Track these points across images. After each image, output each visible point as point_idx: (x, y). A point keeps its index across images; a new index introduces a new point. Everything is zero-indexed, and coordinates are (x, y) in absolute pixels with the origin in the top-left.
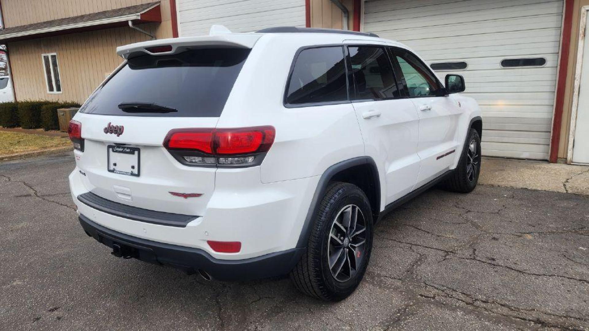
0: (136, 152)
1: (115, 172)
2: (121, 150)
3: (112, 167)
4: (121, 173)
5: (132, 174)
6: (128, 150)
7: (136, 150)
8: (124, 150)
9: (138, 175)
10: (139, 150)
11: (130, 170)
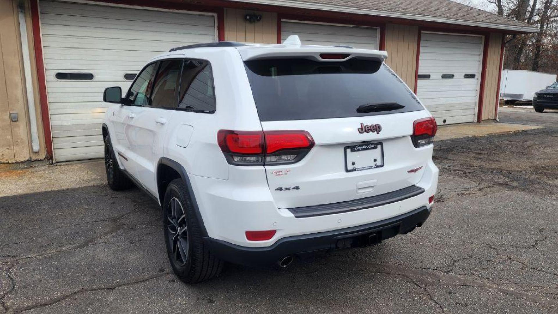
0: (379, 147)
1: (357, 170)
2: (364, 147)
3: (350, 167)
4: (363, 169)
5: (377, 167)
6: (373, 146)
7: (379, 145)
8: (368, 146)
9: (382, 166)
10: (381, 144)
11: (373, 164)
